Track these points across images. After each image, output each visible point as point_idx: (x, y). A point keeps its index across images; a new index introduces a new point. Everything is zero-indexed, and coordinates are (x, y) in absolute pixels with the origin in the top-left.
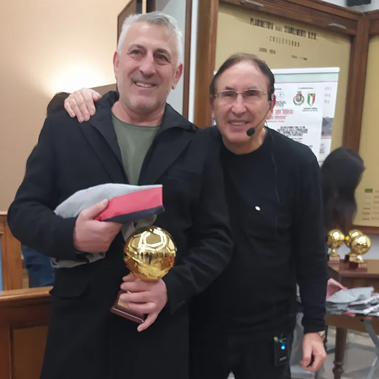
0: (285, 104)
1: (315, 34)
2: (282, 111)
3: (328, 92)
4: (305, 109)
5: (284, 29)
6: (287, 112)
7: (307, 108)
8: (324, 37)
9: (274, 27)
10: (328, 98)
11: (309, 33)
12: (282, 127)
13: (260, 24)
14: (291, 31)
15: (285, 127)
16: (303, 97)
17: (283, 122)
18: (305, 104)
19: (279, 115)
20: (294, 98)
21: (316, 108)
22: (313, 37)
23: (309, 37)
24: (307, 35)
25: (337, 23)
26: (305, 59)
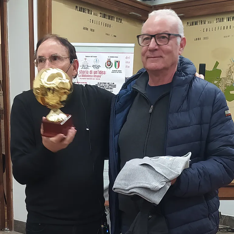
0: (100, 67)
1: (121, 19)
2: (98, 72)
3: (128, 60)
4: (113, 72)
5: (99, 15)
6: (101, 72)
7: (115, 71)
8: (127, 22)
9: (93, 13)
10: (128, 65)
11: (117, 18)
12: (99, 83)
13: (82, 10)
14: (104, 16)
15: (101, 83)
16: (112, 63)
17: (99, 79)
18: (113, 68)
19: (96, 75)
20: (106, 63)
21: (121, 71)
22: (120, 21)
23: (117, 21)
24: (116, 20)
25: (135, 12)
26: (115, 36)
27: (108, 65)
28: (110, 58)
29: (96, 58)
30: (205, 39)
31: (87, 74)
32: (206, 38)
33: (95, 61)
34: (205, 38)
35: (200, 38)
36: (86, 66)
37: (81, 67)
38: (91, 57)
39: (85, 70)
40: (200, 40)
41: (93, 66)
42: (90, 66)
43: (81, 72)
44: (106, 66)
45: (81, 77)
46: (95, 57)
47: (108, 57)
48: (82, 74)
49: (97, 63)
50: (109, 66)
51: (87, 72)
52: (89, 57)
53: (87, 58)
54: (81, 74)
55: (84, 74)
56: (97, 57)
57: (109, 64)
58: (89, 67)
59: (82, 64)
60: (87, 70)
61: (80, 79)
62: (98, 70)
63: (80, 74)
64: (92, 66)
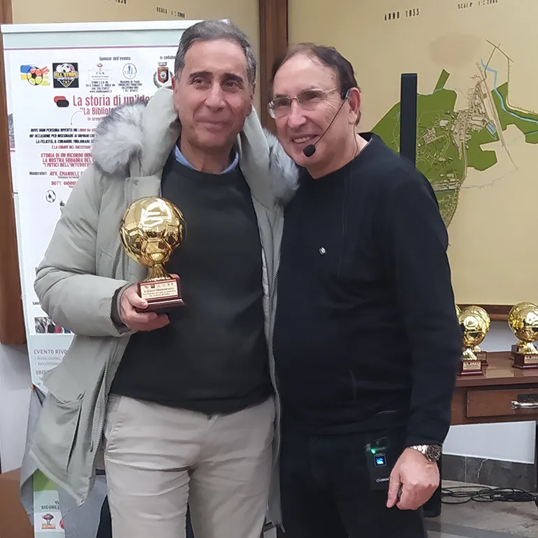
0: (139, 86)
20: (155, 75)
27: (160, 80)
28: (166, 61)
29: (128, 61)
30: (410, 15)
31: (106, 107)
32: (413, 13)
33: (127, 69)
34: (410, 11)
35: (398, 13)
36: (104, 85)
37: (90, 88)
38: (115, 59)
39: (101, 95)
40: (398, 17)
41: (122, 84)
42: (114, 85)
43: (90, 101)
44: (155, 82)
45: (91, 116)
46: (125, 58)
47: (161, 58)
48: (94, 106)
49: (132, 76)
50: (165, 81)
51: (106, 100)
52: (110, 59)
53: (103, 62)
54: (90, 107)
55: (98, 106)
56: (129, 59)
57: (163, 76)
58: (111, 88)
59: (92, 79)
60: (107, 95)
61: (89, 119)
62: (136, 93)
63: (86, 107)
64: (120, 85)
